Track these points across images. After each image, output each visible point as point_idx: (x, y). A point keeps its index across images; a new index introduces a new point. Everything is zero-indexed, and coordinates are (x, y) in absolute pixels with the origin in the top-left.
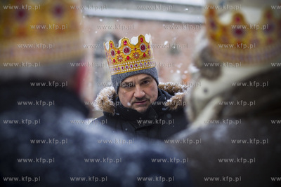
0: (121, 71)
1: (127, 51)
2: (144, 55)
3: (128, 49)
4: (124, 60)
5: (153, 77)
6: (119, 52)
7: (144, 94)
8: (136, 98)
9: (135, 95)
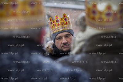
0: (56, 31)
1: (57, 21)
2: (66, 23)
3: (58, 20)
4: (56, 25)
5: (71, 34)
6: (54, 22)
7: (67, 41)
8: (63, 44)
9: (62, 42)
